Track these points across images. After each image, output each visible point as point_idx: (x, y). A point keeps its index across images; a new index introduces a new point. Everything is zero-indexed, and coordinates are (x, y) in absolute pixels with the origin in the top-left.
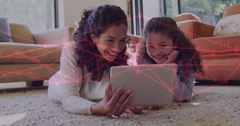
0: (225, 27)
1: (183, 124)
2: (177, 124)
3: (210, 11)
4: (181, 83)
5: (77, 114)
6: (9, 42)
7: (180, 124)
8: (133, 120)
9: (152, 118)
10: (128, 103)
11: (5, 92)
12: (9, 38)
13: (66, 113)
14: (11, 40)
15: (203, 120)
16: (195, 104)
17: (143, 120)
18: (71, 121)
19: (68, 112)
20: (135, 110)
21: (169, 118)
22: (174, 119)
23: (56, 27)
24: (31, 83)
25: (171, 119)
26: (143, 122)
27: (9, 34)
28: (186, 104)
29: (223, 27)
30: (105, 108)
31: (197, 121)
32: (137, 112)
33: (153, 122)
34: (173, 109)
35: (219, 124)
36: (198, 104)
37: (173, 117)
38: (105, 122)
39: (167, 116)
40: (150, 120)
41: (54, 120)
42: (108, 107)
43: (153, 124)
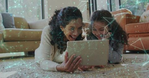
0: (147, 16)
1: (111, 77)
2: (108, 77)
3: (141, 7)
4: (114, 52)
5: (48, 71)
6: (14, 28)
7: (109, 77)
8: (81, 75)
9: (93, 73)
10: (78, 64)
11: (10, 58)
12: (13, 25)
13: (42, 70)
14: (15, 27)
15: (124, 75)
16: (123, 65)
17: (88, 75)
18: (43, 75)
19: (44, 70)
20: (84, 69)
21: (104, 73)
22: (107, 74)
23: (43, 19)
24: (27, 53)
25: (105, 74)
26: (87, 76)
27: (14, 24)
28: (118, 65)
29: (146, 17)
30: (64, 67)
31: (120, 75)
32: (85, 70)
33: (93, 76)
34: (109, 68)
35: (134, 77)
36: (126, 65)
37: (107, 73)
38: (64, 76)
39: (103, 72)
40: (92, 75)
41: (33, 75)
42: (66, 67)
43: (93, 77)
